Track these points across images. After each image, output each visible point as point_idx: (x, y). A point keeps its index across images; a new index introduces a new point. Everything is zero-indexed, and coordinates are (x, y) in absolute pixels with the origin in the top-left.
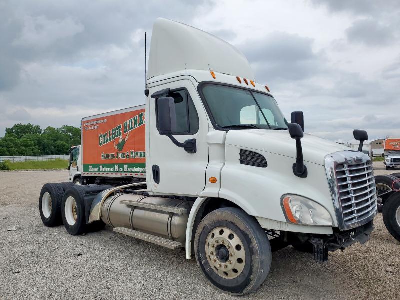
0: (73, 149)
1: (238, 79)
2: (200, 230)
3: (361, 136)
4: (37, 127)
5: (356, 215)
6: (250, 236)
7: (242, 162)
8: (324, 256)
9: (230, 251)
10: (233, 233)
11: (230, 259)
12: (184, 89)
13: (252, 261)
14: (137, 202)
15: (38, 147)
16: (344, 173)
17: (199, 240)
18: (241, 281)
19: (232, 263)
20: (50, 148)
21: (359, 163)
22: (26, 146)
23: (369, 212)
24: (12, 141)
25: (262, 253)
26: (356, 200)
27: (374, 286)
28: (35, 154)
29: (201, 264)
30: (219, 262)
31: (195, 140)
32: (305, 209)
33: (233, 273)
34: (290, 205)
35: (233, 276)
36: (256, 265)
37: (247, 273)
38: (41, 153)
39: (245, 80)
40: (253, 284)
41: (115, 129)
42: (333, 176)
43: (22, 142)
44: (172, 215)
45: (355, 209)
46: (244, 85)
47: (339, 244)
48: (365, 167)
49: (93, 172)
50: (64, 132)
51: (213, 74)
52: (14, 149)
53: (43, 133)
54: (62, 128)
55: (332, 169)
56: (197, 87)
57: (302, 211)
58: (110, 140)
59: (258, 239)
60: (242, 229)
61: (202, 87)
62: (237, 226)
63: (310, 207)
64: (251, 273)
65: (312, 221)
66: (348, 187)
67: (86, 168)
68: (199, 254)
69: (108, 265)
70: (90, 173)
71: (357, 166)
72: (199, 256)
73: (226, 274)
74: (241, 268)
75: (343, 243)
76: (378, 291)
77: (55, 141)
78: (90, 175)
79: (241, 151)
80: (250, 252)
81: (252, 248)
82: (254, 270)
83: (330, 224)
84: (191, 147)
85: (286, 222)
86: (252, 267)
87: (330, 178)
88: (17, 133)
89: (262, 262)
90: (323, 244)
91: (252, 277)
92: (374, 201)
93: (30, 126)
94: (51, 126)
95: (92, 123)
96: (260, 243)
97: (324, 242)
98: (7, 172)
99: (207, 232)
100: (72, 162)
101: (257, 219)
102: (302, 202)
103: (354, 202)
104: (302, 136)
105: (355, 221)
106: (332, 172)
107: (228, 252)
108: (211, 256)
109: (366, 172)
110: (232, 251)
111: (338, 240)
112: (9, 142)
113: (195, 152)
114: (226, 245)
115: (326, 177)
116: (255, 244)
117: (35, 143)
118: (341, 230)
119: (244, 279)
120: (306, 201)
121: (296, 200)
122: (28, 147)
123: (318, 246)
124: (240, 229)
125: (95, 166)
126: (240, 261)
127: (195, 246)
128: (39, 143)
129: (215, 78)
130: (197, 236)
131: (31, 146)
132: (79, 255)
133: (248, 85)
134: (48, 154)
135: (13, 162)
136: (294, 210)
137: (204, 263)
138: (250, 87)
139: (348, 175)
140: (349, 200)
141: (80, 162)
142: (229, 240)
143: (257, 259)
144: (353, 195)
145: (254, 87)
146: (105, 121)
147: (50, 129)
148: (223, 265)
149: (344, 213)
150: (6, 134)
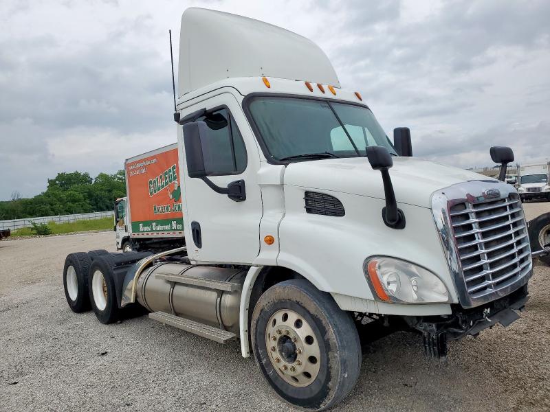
0: (119, 201)
1: (308, 85)
2: (256, 315)
3: (503, 156)
4: (86, 176)
5: (490, 282)
6: (324, 322)
7: (309, 210)
8: (438, 349)
9: (298, 345)
10: (300, 318)
11: (299, 357)
12: (224, 107)
13: (328, 360)
14: (178, 275)
15: (88, 201)
16: (466, 217)
17: (256, 328)
18: (316, 390)
19: (302, 364)
20: (104, 202)
21: (493, 198)
22: (74, 201)
23: (515, 275)
24: (56, 196)
25: (343, 347)
26: (489, 258)
27: (531, 388)
28: (86, 211)
29: (262, 365)
30: (283, 363)
31: (243, 182)
32: (404, 277)
33: (305, 378)
34: (378, 273)
35: (305, 383)
36: (336, 366)
37: (323, 379)
38: (94, 209)
39: (320, 87)
40: (332, 394)
41: (167, 170)
42: (446, 223)
43: (68, 196)
44: (221, 293)
45: (488, 272)
46: (317, 93)
47: (462, 329)
48: (507, 203)
49: (145, 233)
50: (120, 179)
51: (265, 81)
52: (58, 206)
53: (93, 182)
54: (118, 174)
55: (444, 213)
56: (241, 102)
57: (398, 282)
58: (163, 186)
59: (335, 326)
60: (312, 311)
61: (250, 101)
62: (304, 308)
63: (411, 275)
64: (328, 378)
65: (415, 297)
66: (475, 239)
67: (135, 227)
68: (257, 350)
69: (138, 367)
70: (140, 234)
71: (489, 204)
72: (258, 353)
73: (295, 379)
74: (314, 369)
75: (471, 327)
76: (537, 397)
77: (110, 191)
78: (141, 236)
79: (307, 193)
80: (326, 347)
81: (328, 340)
82: (333, 373)
83: (445, 299)
84: (237, 192)
85: (373, 299)
86: (329, 369)
87: (441, 226)
88: (62, 185)
89: (344, 363)
90: (435, 330)
91: (330, 384)
92: (527, 256)
93: (77, 174)
94: (104, 173)
95: (138, 165)
96: (338, 333)
97: (438, 327)
98: (49, 238)
99: (266, 317)
100: (118, 220)
101: (333, 296)
102: (397, 267)
103: (485, 261)
104: (390, 165)
105: (489, 291)
106: (445, 218)
107: (294, 346)
108: (273, 352)
109: (508, 212)
110: (301, 345)
111: (460, 322)
112: (52, 197)
113: (244, 199)
114: (291, 336)
115: (434, 226)
116: (332, 334)
117: (84, 196)
118: (465, 307)
119: (321, 387)
120: (405, 264)
121: (386, 265)
122: (76, 202)
123: (429, 334)
124: (308, 312)
125: (146, 224)
126: (312, 360)
127: (252, 338)
128: (90, 195)
129: (269, 87)
130: (253, 323)
131: (78, 200)
132: (103, 354)
133: (323, 92)
134: (101, 210)
135: (58, 223)
136: (384, 279)
137: (265, 364)
138: (328, 95)
139: (473, 220)
140: (478, 258)
141: (127, 220)
142: (295, 329)
143: (336, 357)
144: (484, 251)
145: (335, 94)
146: (154, 161)
147: (102, 176)
148: (289, 365)
149: (467, 280)
150: (48, 187)
